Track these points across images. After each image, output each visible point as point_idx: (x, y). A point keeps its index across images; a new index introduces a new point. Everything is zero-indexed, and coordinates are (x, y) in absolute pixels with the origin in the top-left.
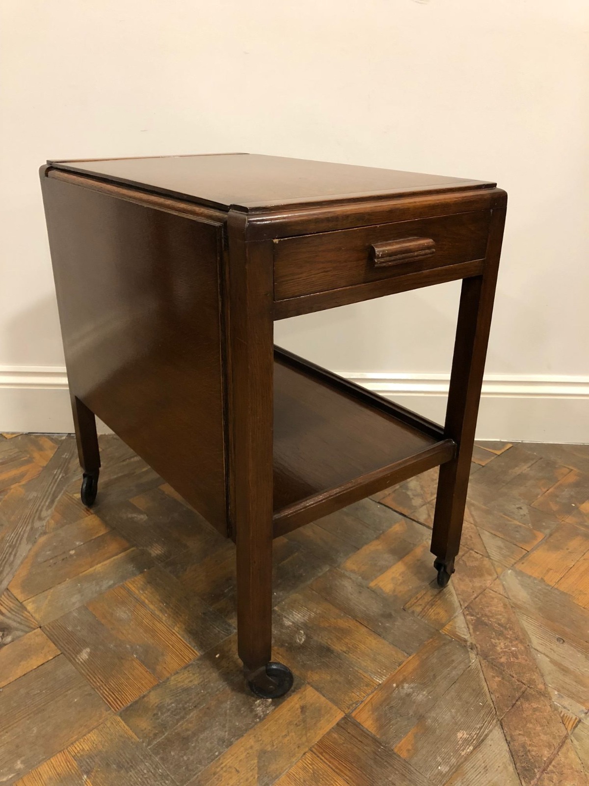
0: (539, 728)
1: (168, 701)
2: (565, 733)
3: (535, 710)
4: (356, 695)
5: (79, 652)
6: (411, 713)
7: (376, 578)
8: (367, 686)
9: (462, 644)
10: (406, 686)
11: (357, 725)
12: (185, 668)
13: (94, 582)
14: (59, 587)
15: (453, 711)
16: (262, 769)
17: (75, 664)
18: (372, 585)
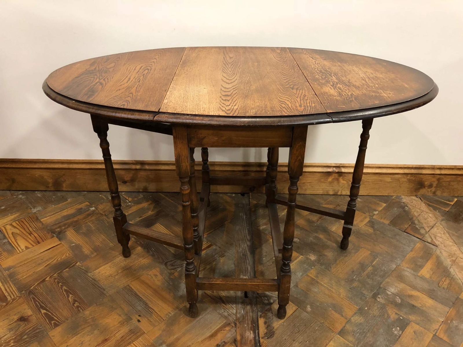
1: (355, 329)
4: (435, 326)
5: (306, 307)
7: (420, 271)
8: (438, 322)
10: (454, 322)
11: (440, 339)
12: (355, 314)
17: (307, 312)
18: (419, 274)
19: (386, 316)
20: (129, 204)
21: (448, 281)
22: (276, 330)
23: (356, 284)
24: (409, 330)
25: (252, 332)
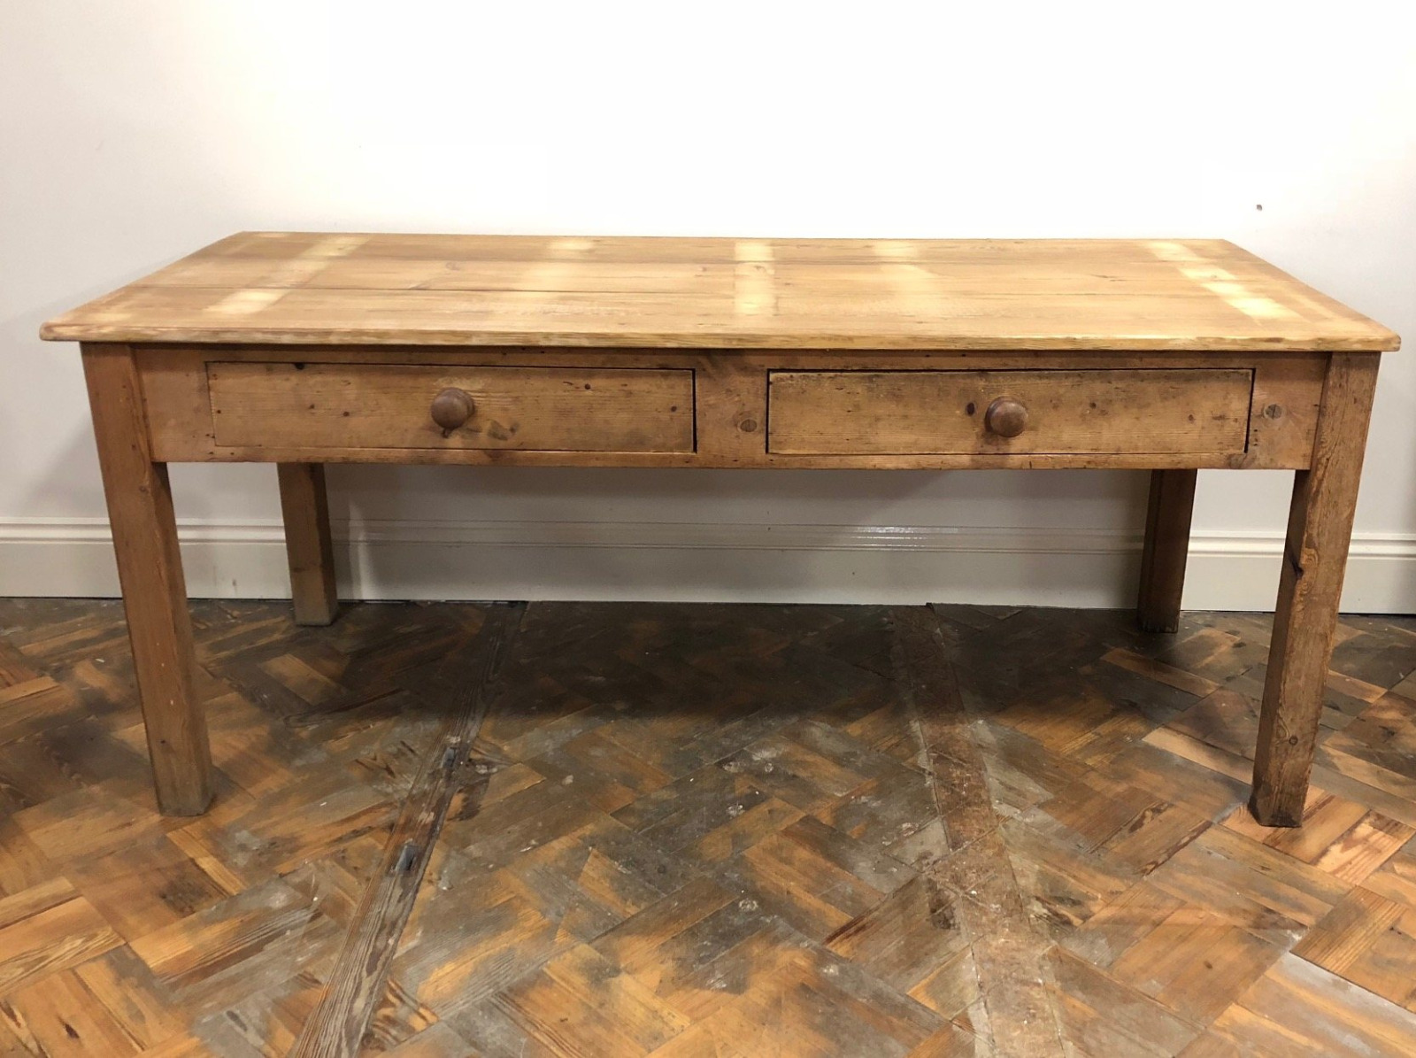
0: (974, 821)
1: (651, 807)
2: (996, 824)
3: (974, 811)
4: (818, 803)
5: (564, 778)
6: (866, 813)
8: (828, 797)
9: (921, 773)
10: (863, 798)
11: (816, 820)
13: (563, 731)
14: (529, 734)
15: (902, 812)
16: (734, 844)
17: (562, 786)
18: (840, 731)
19: (727, 789)
20: (233, 621)
21: (893, 741)
22: (484, 809)
23: (692, 745)
24: (764, 808)
25: (432, 814)
